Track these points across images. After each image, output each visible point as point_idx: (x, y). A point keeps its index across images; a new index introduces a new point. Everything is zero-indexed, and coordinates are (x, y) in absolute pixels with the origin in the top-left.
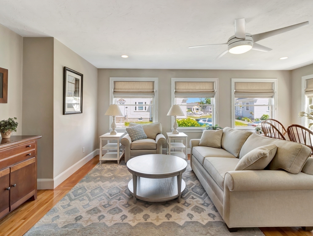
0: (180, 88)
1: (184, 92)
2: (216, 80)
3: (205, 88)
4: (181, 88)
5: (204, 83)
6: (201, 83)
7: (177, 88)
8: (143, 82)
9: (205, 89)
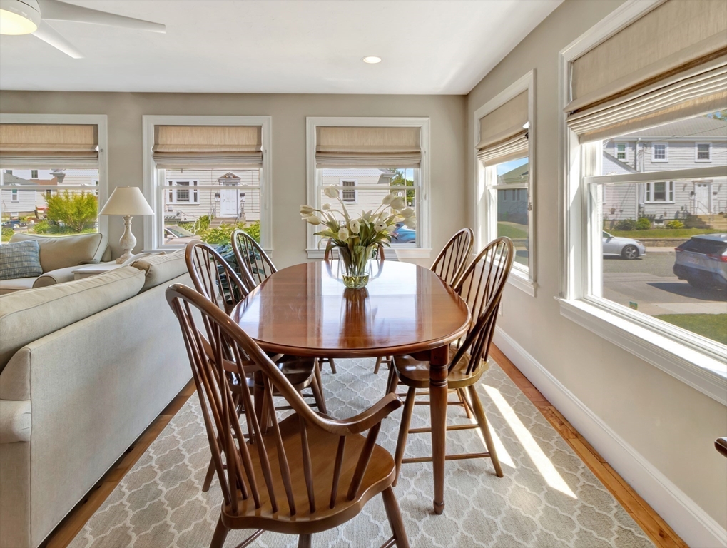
0: (169, 143)
1: (179, 153)
2: (266, 122)
3: (236, 143)
4: (173, 143)
5: (235, 128)
6: (227, 128)
7: (160, 142)
8: (67, 127)
9: (238, 146)
